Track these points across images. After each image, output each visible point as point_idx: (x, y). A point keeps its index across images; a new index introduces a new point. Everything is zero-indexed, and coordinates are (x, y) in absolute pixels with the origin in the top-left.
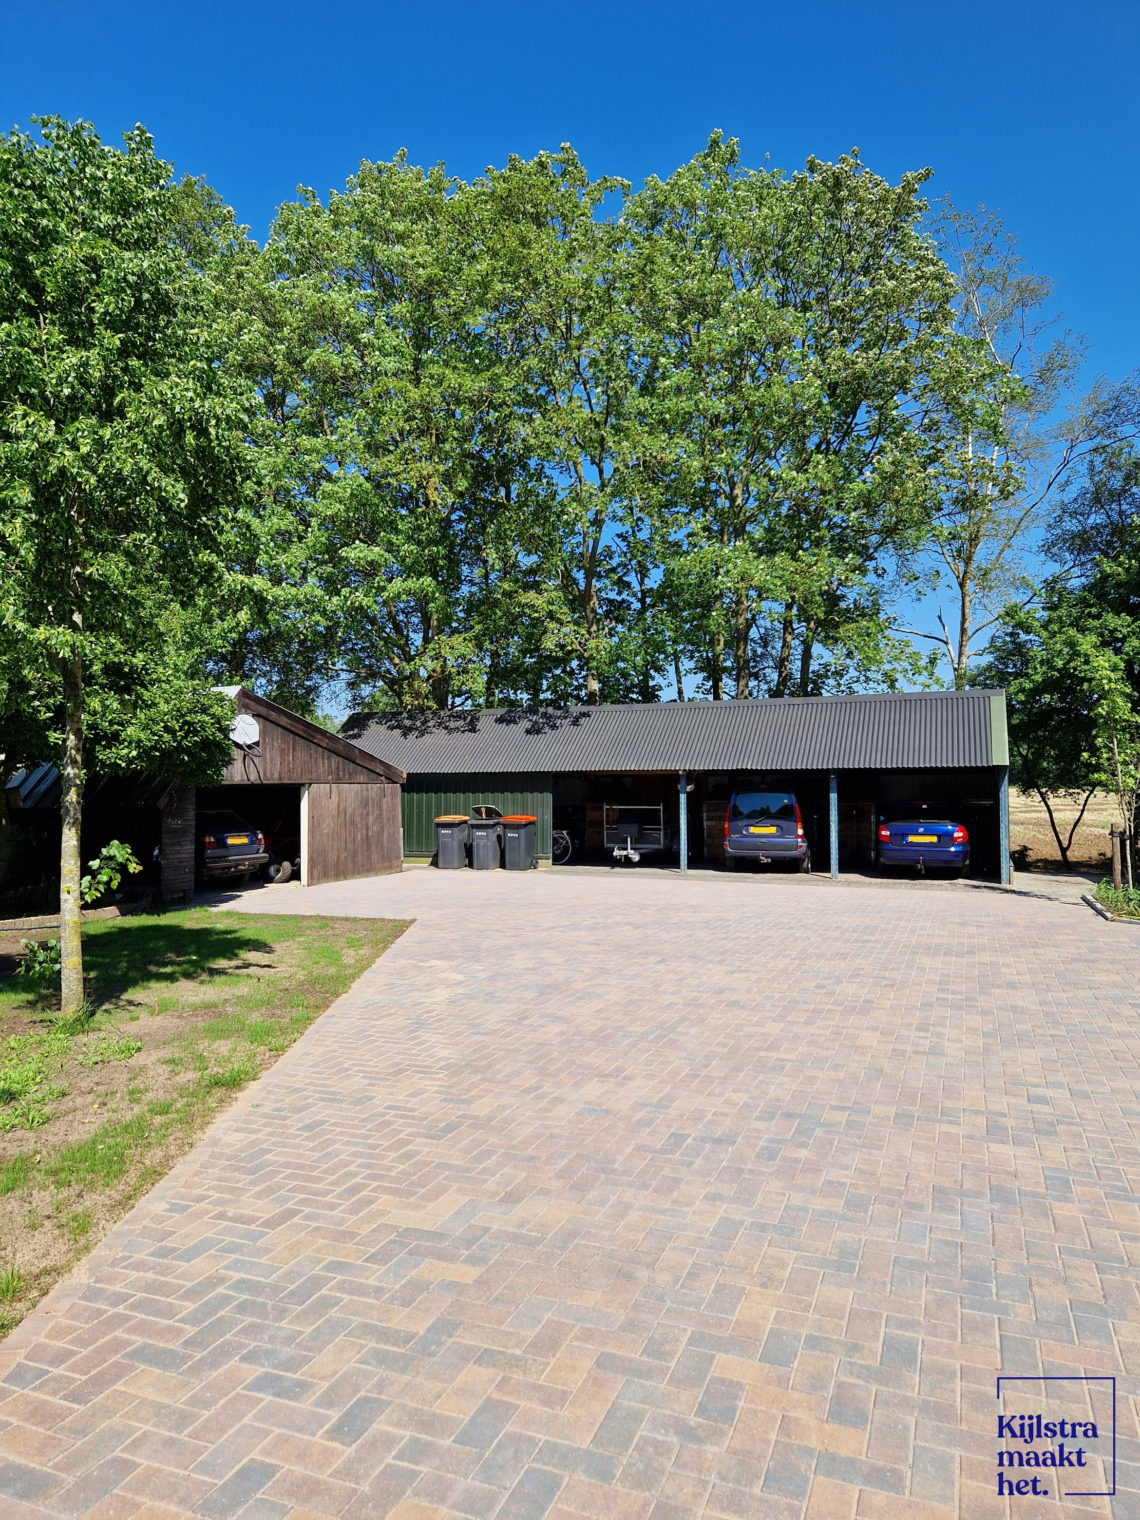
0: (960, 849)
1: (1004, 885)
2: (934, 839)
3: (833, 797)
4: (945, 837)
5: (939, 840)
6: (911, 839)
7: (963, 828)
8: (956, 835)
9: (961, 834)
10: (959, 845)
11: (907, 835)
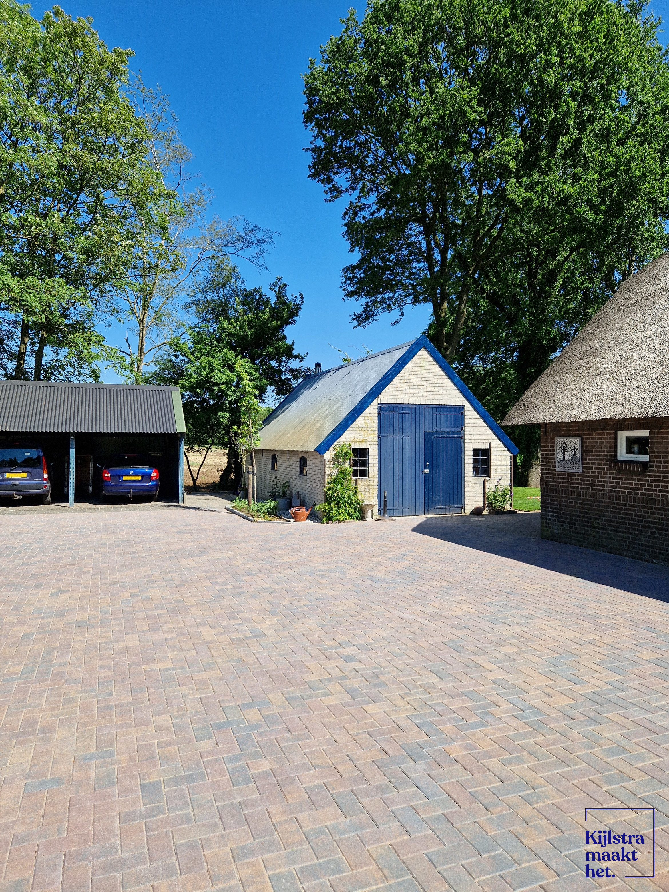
0: (154, 483)
1: (180, 504)
2: (139, 478)
3: (73, 452)
4: (146, 477)
5: (142, 478)
6: (125, 478)
7: (157, 471)
8: (152, 475)
9: (155, 475)
10: (154, 481)
11: (122, 476)
